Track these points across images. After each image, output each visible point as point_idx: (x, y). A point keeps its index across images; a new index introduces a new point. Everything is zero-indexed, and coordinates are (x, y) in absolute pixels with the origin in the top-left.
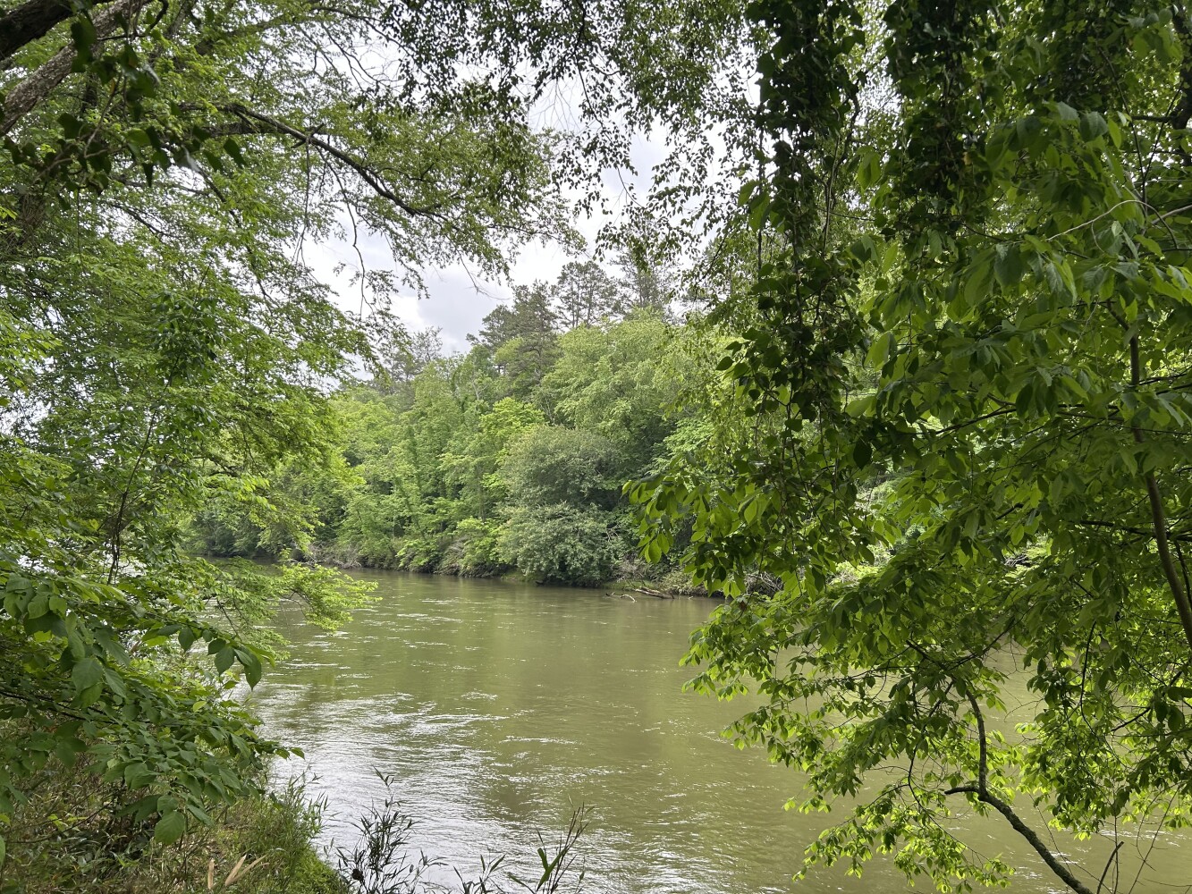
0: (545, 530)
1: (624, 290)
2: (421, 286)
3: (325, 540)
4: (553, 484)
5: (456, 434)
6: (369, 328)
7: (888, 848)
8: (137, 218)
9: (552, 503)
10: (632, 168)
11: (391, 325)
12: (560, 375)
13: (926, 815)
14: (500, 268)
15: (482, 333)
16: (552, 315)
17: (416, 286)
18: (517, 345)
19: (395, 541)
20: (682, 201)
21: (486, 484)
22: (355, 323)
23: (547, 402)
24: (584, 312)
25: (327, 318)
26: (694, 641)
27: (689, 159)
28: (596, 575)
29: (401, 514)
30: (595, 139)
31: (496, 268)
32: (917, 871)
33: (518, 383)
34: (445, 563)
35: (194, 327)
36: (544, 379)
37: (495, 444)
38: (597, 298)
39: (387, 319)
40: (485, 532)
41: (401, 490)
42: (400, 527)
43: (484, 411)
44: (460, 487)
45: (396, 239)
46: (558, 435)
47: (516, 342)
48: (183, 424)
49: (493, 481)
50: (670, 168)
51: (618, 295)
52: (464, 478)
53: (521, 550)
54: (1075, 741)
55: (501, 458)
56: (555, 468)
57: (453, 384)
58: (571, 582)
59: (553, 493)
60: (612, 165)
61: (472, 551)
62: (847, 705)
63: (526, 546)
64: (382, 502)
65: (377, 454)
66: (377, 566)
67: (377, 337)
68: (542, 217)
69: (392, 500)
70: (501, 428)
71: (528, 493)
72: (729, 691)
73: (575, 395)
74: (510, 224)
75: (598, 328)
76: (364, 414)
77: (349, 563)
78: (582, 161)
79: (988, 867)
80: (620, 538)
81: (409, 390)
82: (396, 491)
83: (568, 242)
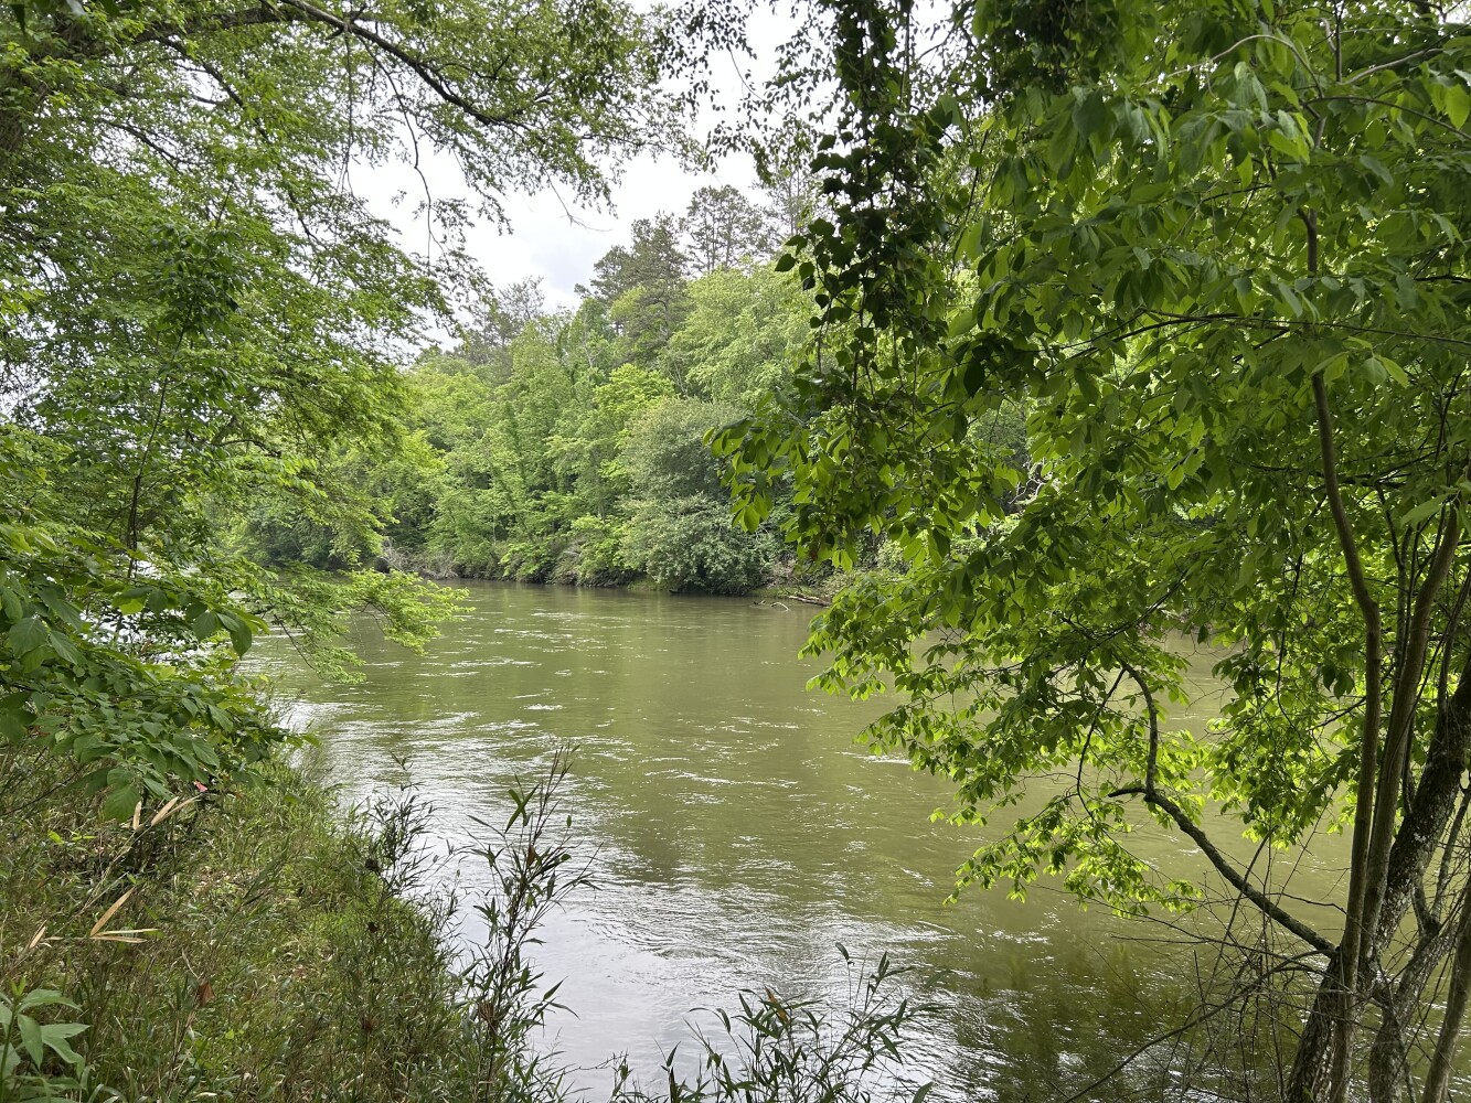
0: (679, 528)
1: (771, 222)
2: (502, 219)
3: (412, 546)
4: (686, 472)
5: (565, 411)
6: (439, 274)
7: (1057, 868)
8: (145, 140)
9: (685, 495)
10: (749, 50)
11: (467, 269)
12: (693, 334)
13: (1099, 829)
14: (598, 190)
15: (595, 283)
16: (681, 256)
17: (496, 218)
18: (637, 296)
19: (497, 546)
20: (809, 89)
21: (605, 474)
22: (423, 268)
23: (677, 369)
24: (722, 251)
25: (389, 263)
26: (814, 629)
27: (822, 35)
28: (743, 579)
29: (503, 513)
30: (701, 12)
31: (594, 190)
32: (1091, 893)
33: (640, 345)
34: (558, 571)
35: (209, 270)
36: (673, 340)
37: (617, 423)
38: (737, 233)
39: (461, 261)
40: (606, 532)
41: (501, 482)
42: (502, 529)
43: (598, 382)
44: (574, 477)
45: (467, 157)
46: (692, 410)
47: (636, 292)
48: (203, 391)
49: (613, 469)
50: (799, 48)
51: (764, 227)
52: (578, 467)
53: (650, 552)
54: (1270, 736)
55: (622, 441)
56: (689, 452)
57: (559, 349)
58: (712, 590)
59: (686, 483)
60: (724, 45)
61: (591, 556)
62: (1002, 702)
63: (656, 547)
64: (478, 498)
65: (469, 440)
66: (476, 575)
67: (450, 284)
68: (651, 123)
69: (492, 495)
70: (621, 402)
71: (656, 482)
72: (863, 689)
73: (711, 358)
74: (613, 135)
75: (738, 271)
76: (451, 390)
77: (443, 573)
78: (685, 41)
79: (1171, 889)
80: (770, 536)
81: (504, 357)
82: (495, 485)
83: (685, 155)
